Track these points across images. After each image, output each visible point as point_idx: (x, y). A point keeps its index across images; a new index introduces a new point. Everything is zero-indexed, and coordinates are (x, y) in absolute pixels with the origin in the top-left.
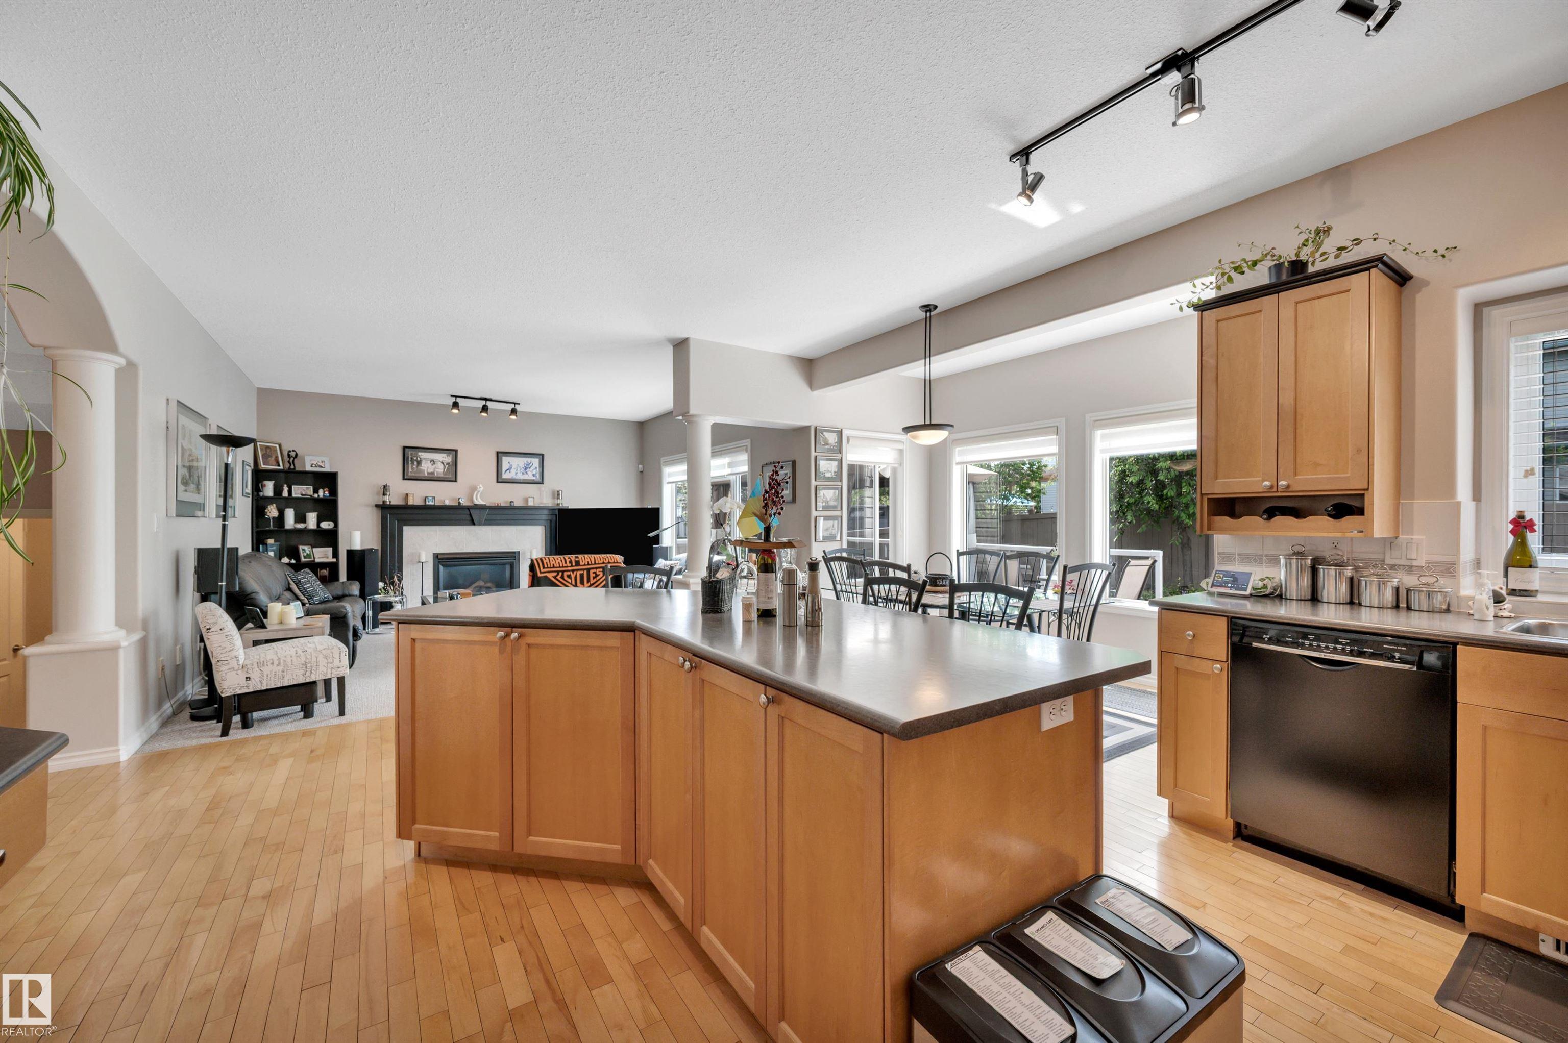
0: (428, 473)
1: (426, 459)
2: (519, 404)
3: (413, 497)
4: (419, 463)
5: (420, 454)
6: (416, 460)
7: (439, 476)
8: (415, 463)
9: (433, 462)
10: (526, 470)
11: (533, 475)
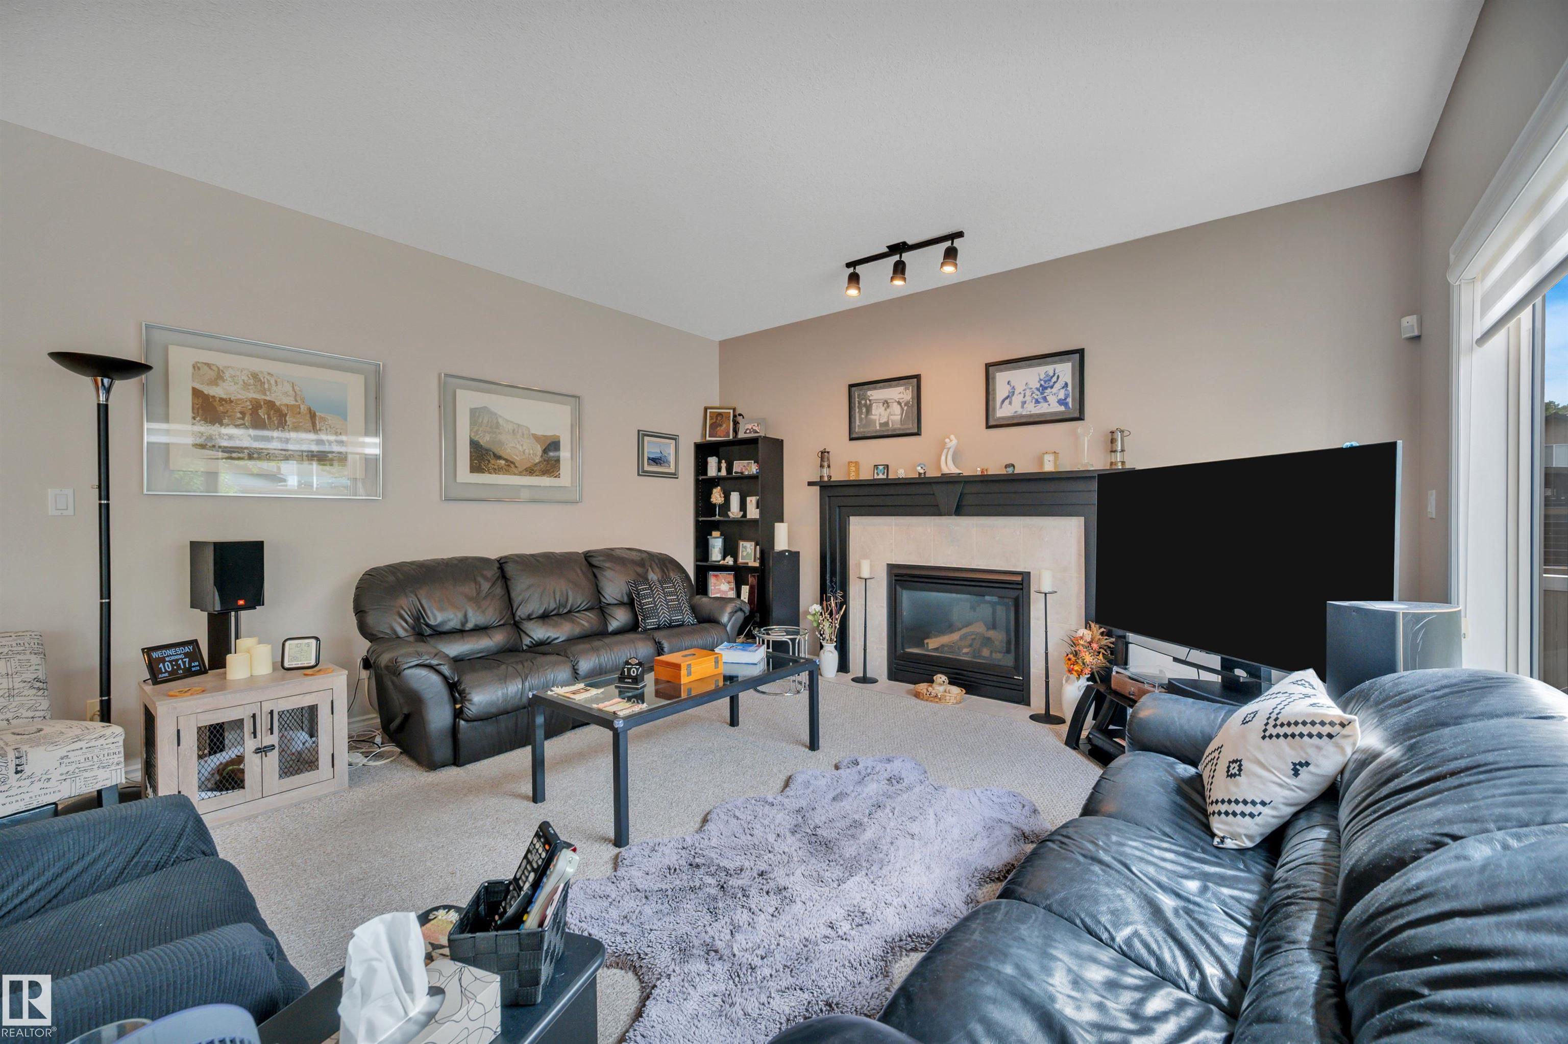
0: (881, 424)
1: (877, 401)
3: (858, 467)
5: (869, 393)
6: (865, 405)
7: (895, 426)
9: (886, 403)
10: (1042, 393)
11: (1061, 402)
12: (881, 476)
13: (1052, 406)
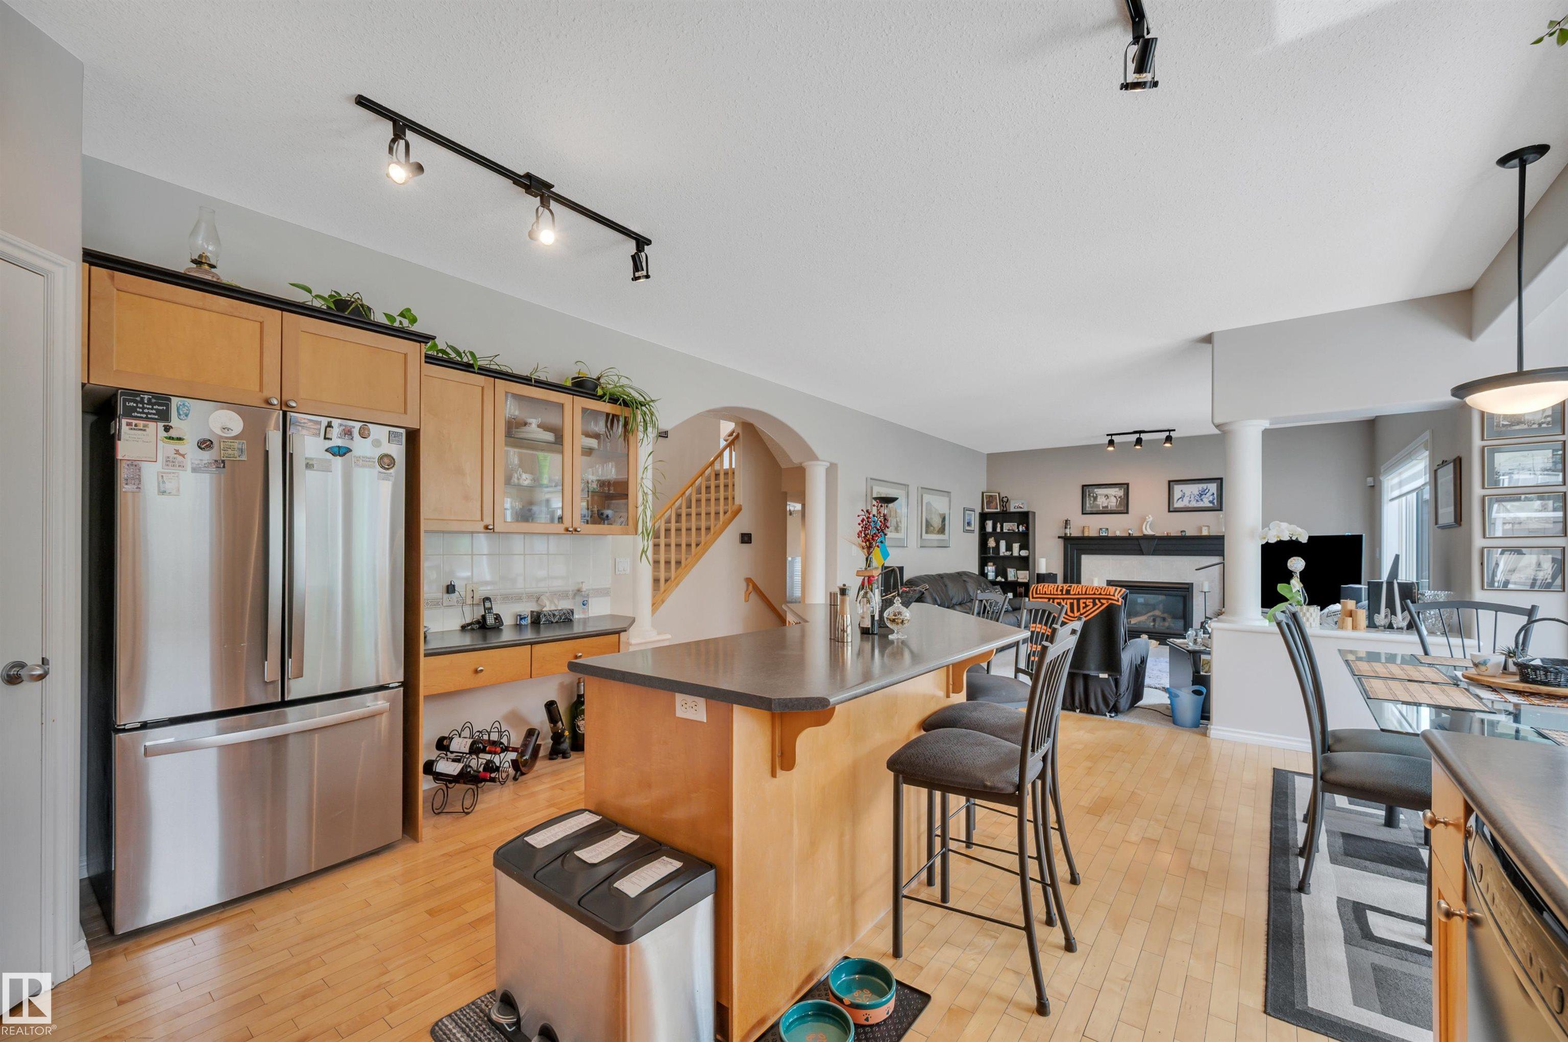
0: (1103, 507)
1: (1100, 495)
2: (1174, 430)
3: (1089, 529)
4: (1095, 499)
5: (1096, 490)
6: (1093, 496)
7: (1113, 509)
8: (1092, 499)
9: (1107, 496)
10: (1200, 497)
11: (1210, 502)
12: (1104, 534)
13: (1206, 503)
